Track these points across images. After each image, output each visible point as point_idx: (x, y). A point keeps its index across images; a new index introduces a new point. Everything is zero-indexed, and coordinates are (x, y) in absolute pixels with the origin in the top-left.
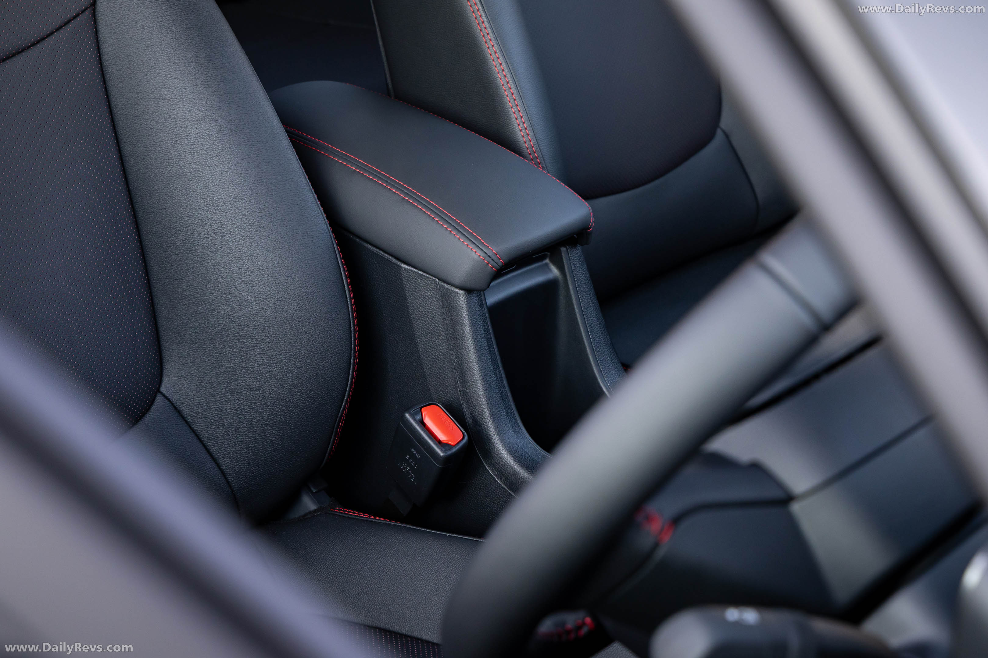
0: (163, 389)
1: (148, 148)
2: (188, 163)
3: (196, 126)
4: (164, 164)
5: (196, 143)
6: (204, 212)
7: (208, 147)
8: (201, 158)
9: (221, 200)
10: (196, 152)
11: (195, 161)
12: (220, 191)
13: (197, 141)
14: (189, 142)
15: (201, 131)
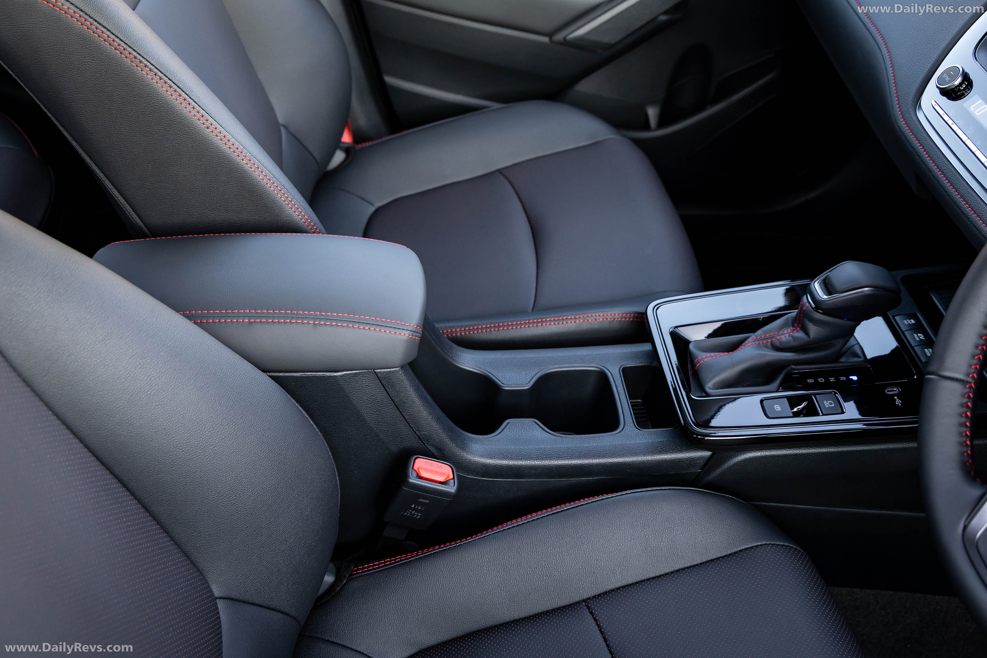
0: (217, 594)
1: (106, 418)
2: (152, 408)
3: (142, 373)
4: (130, 422)
5: (150, 388)
6: (187, 440)
7: (163, 384)
8: (162, 397)
9: (197, 420)
10: (154, 395)
11: (158, 404)
12: (193, 413)
13: (150, 385)
14: (143, 390)
15: (149, 374)
